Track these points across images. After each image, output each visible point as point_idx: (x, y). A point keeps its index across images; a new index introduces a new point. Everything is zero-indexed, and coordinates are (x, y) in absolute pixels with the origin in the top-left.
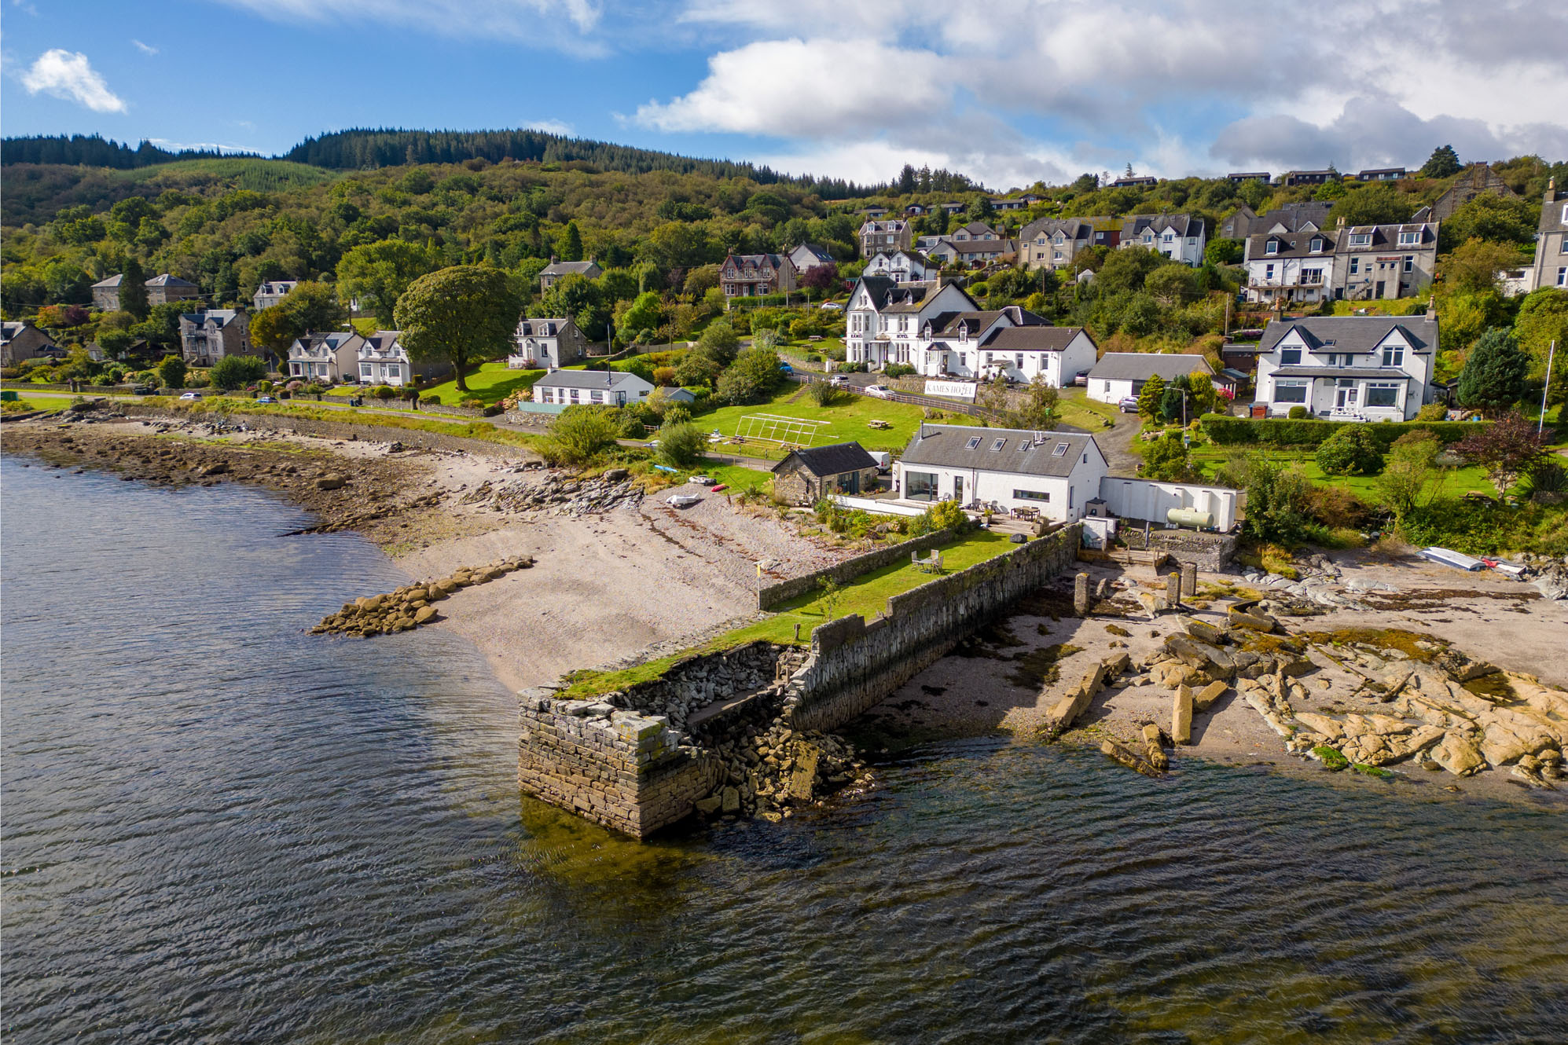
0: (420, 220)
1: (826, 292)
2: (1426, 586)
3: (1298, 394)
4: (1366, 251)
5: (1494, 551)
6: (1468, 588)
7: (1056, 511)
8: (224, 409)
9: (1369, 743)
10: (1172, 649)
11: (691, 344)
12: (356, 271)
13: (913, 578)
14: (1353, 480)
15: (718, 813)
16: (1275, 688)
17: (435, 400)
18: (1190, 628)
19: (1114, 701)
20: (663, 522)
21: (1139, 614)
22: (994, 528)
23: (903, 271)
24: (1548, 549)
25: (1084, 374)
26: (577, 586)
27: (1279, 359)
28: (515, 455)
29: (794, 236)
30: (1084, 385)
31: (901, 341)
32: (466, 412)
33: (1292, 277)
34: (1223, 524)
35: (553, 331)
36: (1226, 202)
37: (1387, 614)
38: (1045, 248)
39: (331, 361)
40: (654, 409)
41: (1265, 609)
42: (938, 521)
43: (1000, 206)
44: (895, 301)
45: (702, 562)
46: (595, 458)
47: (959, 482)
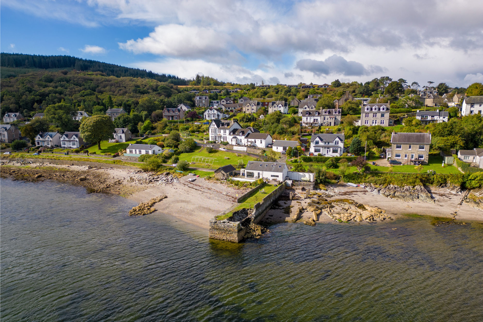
1: (194, 119)
2: (349, 190)
3: (319, 151)
5: (359, 183)
6: (355, 190)
7: (280, 179)
8: (22, 157)
9: (345, 218)
10: (310, 205)
11: (163, 135)
14: (333, 169)
15: (248, 238)
16: (329, 210)
17: (95, 153)
18: (312, 201)
19: (303, 215)
20: (190, 185)
21: (301, 199)
22: (269, 183)
23: (215, 114)
24: (368, 182)
25: (271, 144)
26: (182, 201)
27: (315, 143)
28: (131, 169)
30: (272, 147)
31: (224, 136)
32: (106, 156)
33: (312, 121)
34: (312, 180)
35: (123, 132)
36: (289, 93)
37: (343, 196)
38: (249, 108)
39: (51, 141)
40: (166, 155)
41: (323, 196)
42: (259, 182)
43: (230, 92)
44: (222, 126)
45: (209, 194)
46: (159, 169)
47: (259, 174)
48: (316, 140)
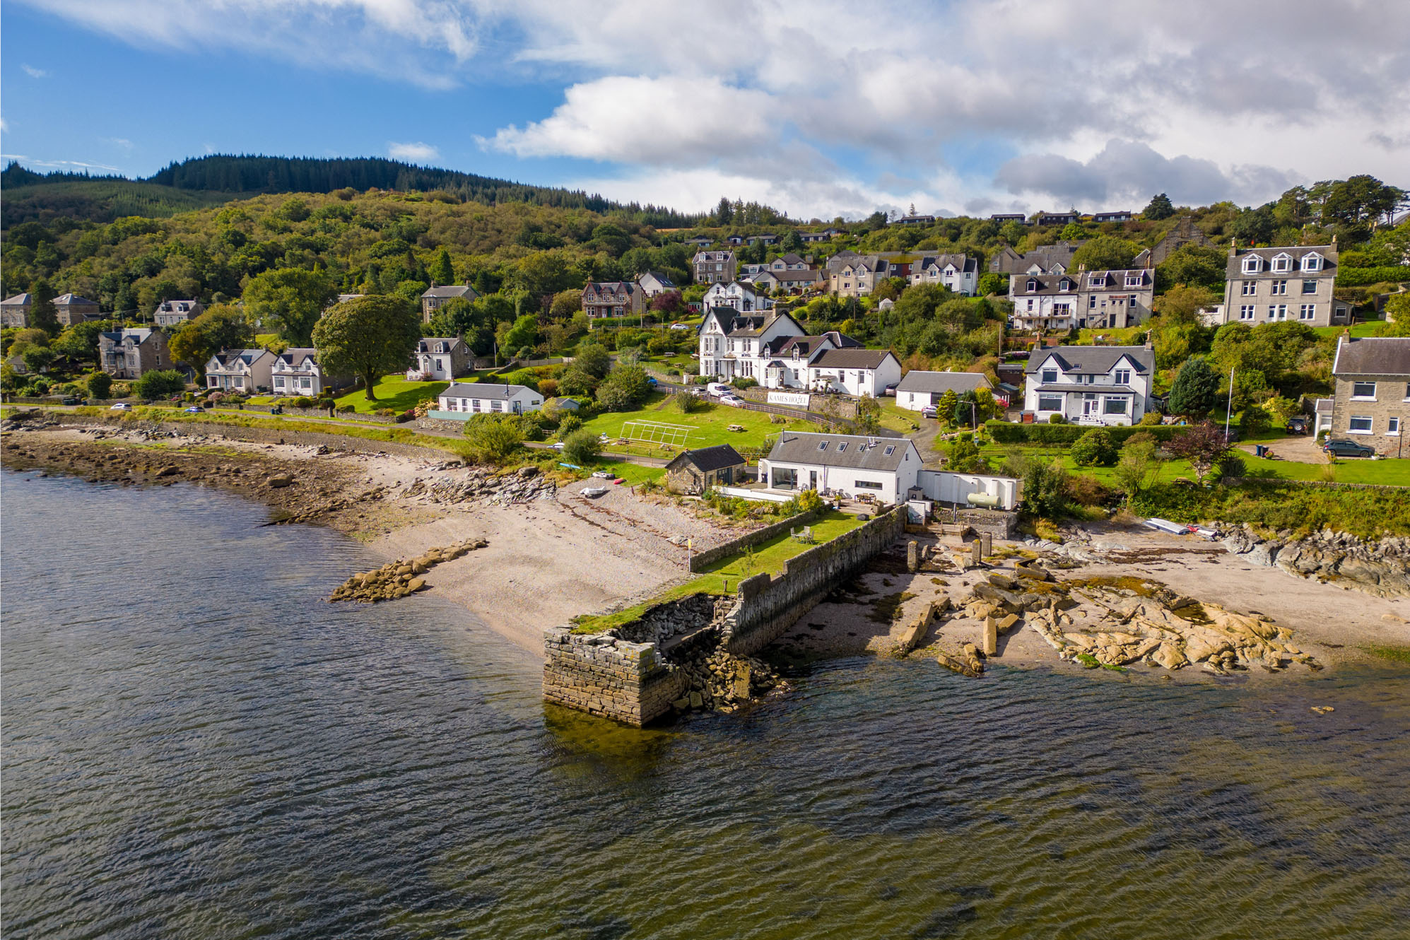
0: (304, 246)
1: (673, 314)
2: (1149, 546)
3: (1056, 405)
4: (1101, 291)
5: (1195, 520)
6: (1177, 547)
7: (888, 496)
8: (155, 417)
9: (1113, 651)
10: (979, 593)
11: (566, 359)
12: (262, 295)
13: (793, 547)
14: (1097, 470)
15: (689, 709)
16: (1050, 618)
17: (350, 409)
18: (990, 579)
19: (942, 630)
20: (581, 509)
21: (953, 570)
22: (843, 510)
23: (737, 298)
24: (1232, 518)
25: (893, 387)
26: (529, 560)
27: (1041, 378)
28: (434, 456)
29: (638, 263)
30: (894, 396)
31: (746, 359)
32: (380, 419)
33: (1047, 310)
34: (1008, 504)
35: (447, 349)
36: (992, 239)
37: (1123, 566)
38: (851, 279)
39: (246, 374)
40: (548, 416)
41: (1041, 564)
42: (804, 504)
43: (807, 239)
44: (739, 327)
45: (624, 540)
46: (509, 458)
47: (813, 478)
48: (1045, 366)
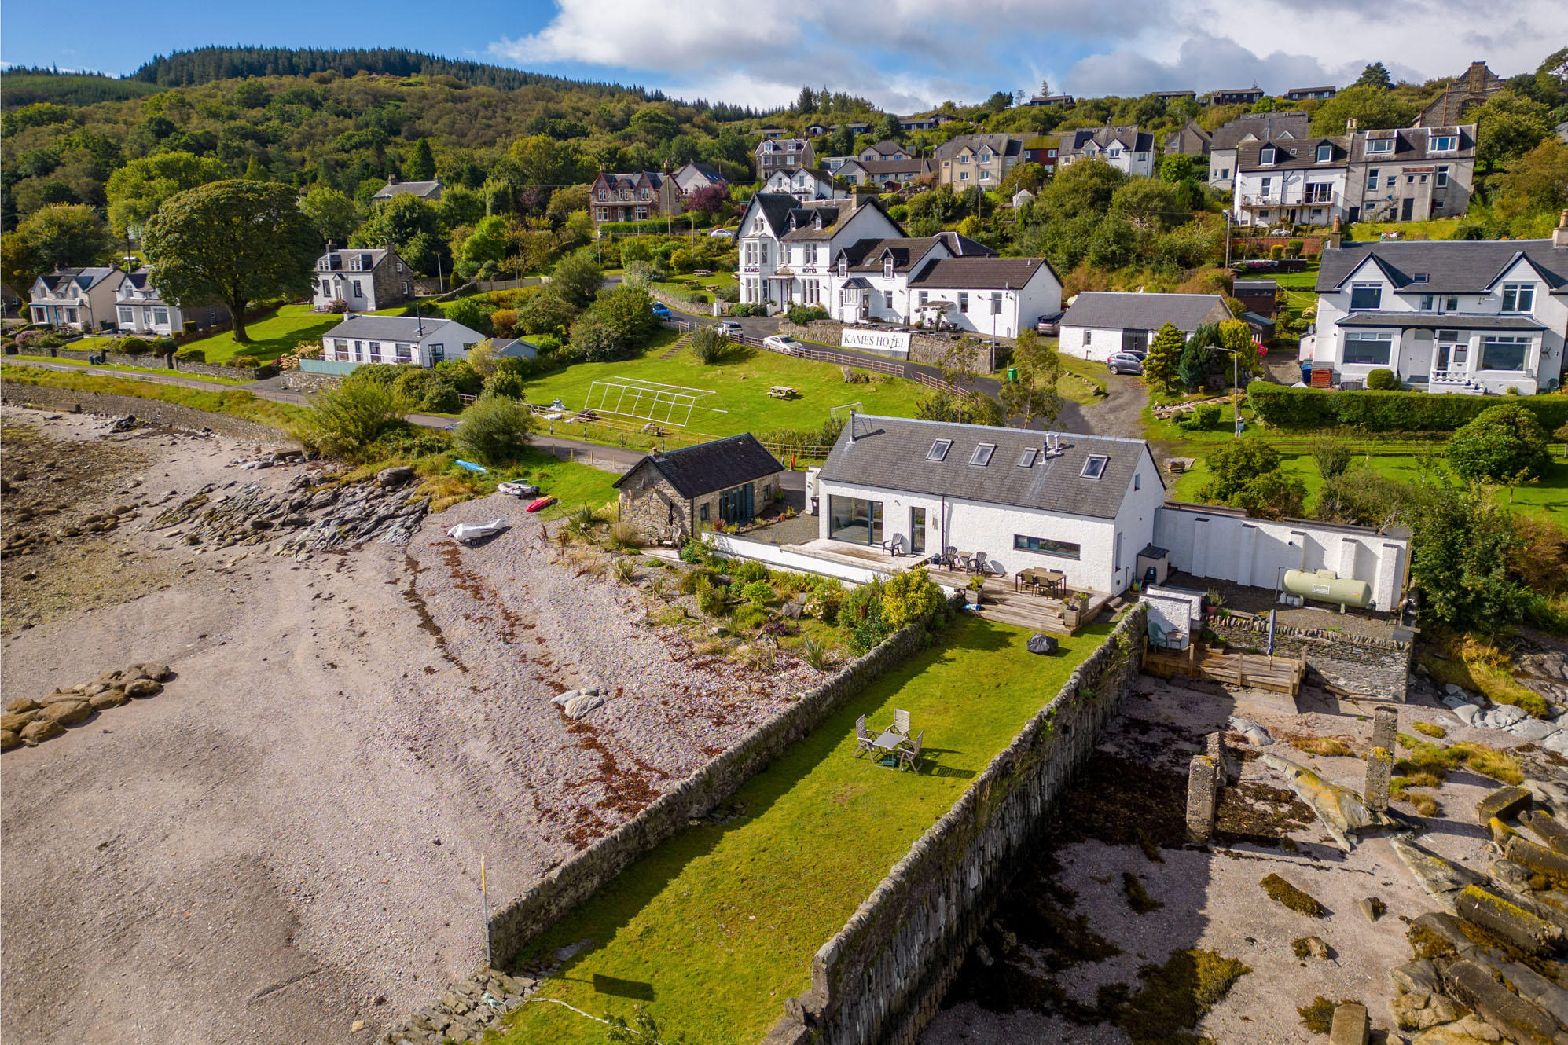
0: (246, 136)
1: (716, 217)
3: (1379, 352)
4: (1388, 161)
7: (1095, 574)
11: (544, 278)
12: (128, 191)
17: (198, 357)
18: (1446, 891)
20: (431, 577)
22: (989, 613)
23: (807, 192)
25: (1054, 320)
27: (1349, 301)
28: (272, 439)
29: (680, 154)
30: (1055, 334)
31: (808, 276)
32: (232, 374)
33: (1295, 194)
35: (367, 264)
38: (970, 166)
39: (82, 304)
40: (476, 369)
42: (895, 606)
43: (909, 126)
44: (799, 225)
47: (917, 516)
48: (1357, 278)
